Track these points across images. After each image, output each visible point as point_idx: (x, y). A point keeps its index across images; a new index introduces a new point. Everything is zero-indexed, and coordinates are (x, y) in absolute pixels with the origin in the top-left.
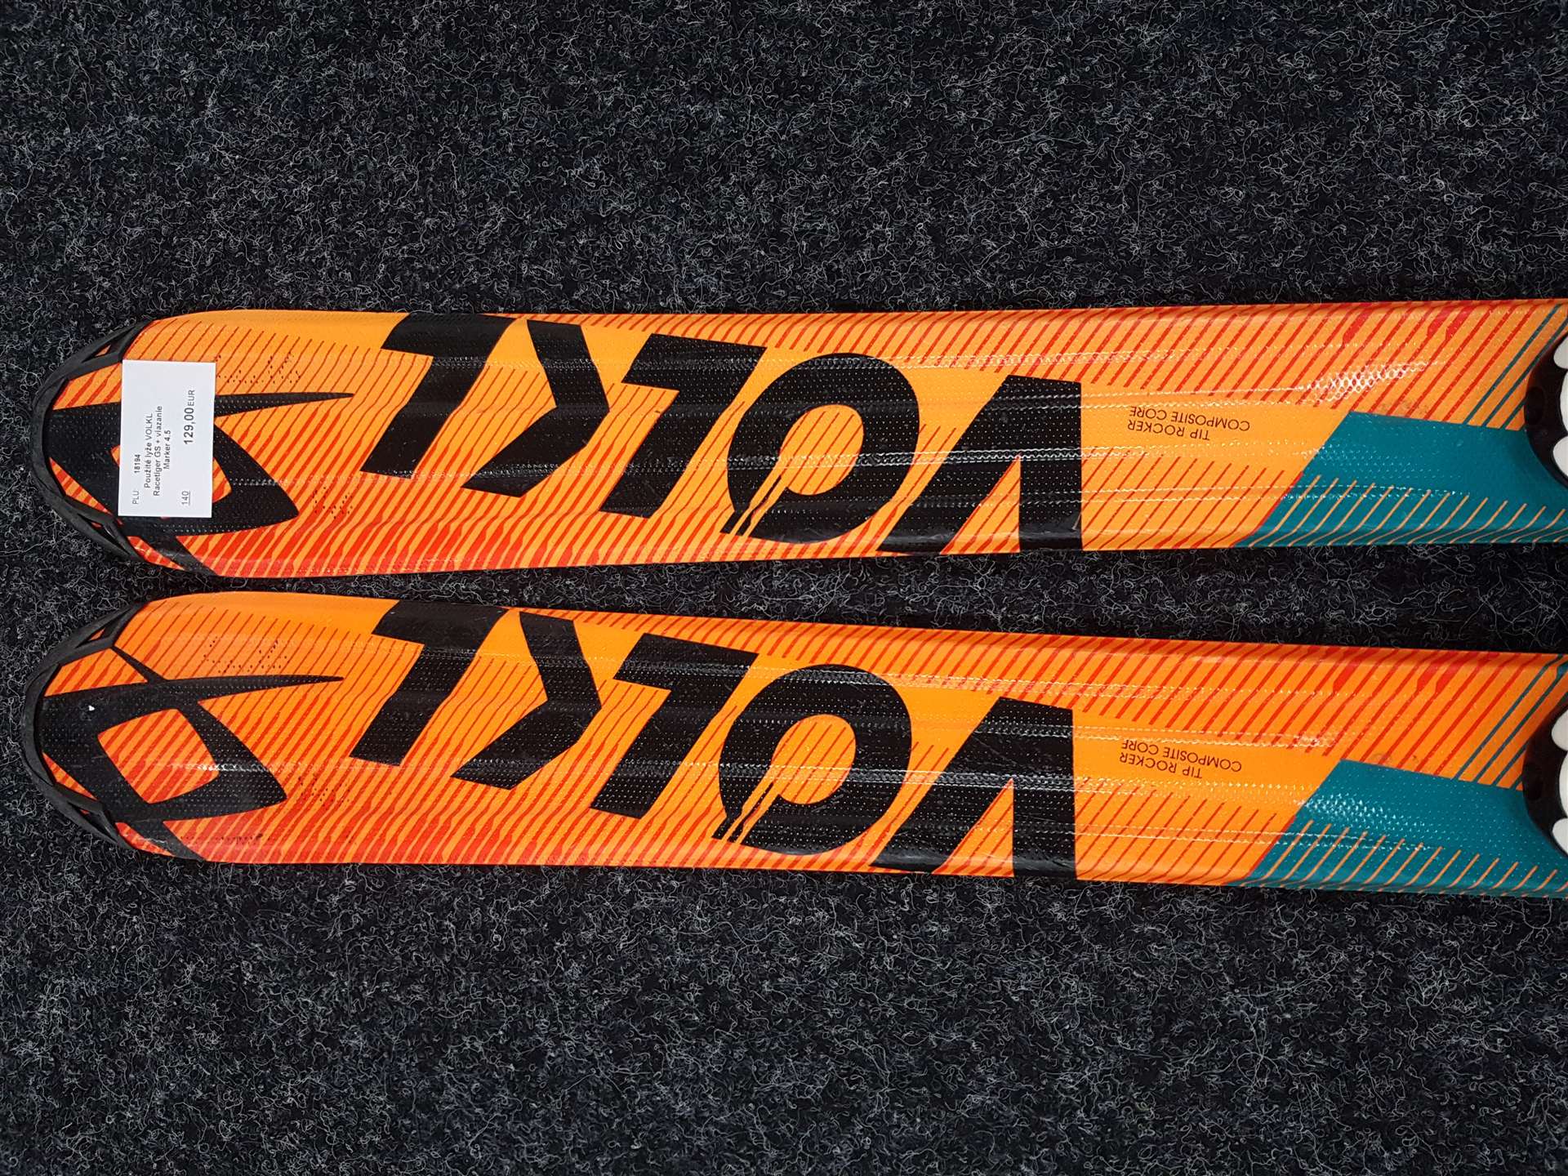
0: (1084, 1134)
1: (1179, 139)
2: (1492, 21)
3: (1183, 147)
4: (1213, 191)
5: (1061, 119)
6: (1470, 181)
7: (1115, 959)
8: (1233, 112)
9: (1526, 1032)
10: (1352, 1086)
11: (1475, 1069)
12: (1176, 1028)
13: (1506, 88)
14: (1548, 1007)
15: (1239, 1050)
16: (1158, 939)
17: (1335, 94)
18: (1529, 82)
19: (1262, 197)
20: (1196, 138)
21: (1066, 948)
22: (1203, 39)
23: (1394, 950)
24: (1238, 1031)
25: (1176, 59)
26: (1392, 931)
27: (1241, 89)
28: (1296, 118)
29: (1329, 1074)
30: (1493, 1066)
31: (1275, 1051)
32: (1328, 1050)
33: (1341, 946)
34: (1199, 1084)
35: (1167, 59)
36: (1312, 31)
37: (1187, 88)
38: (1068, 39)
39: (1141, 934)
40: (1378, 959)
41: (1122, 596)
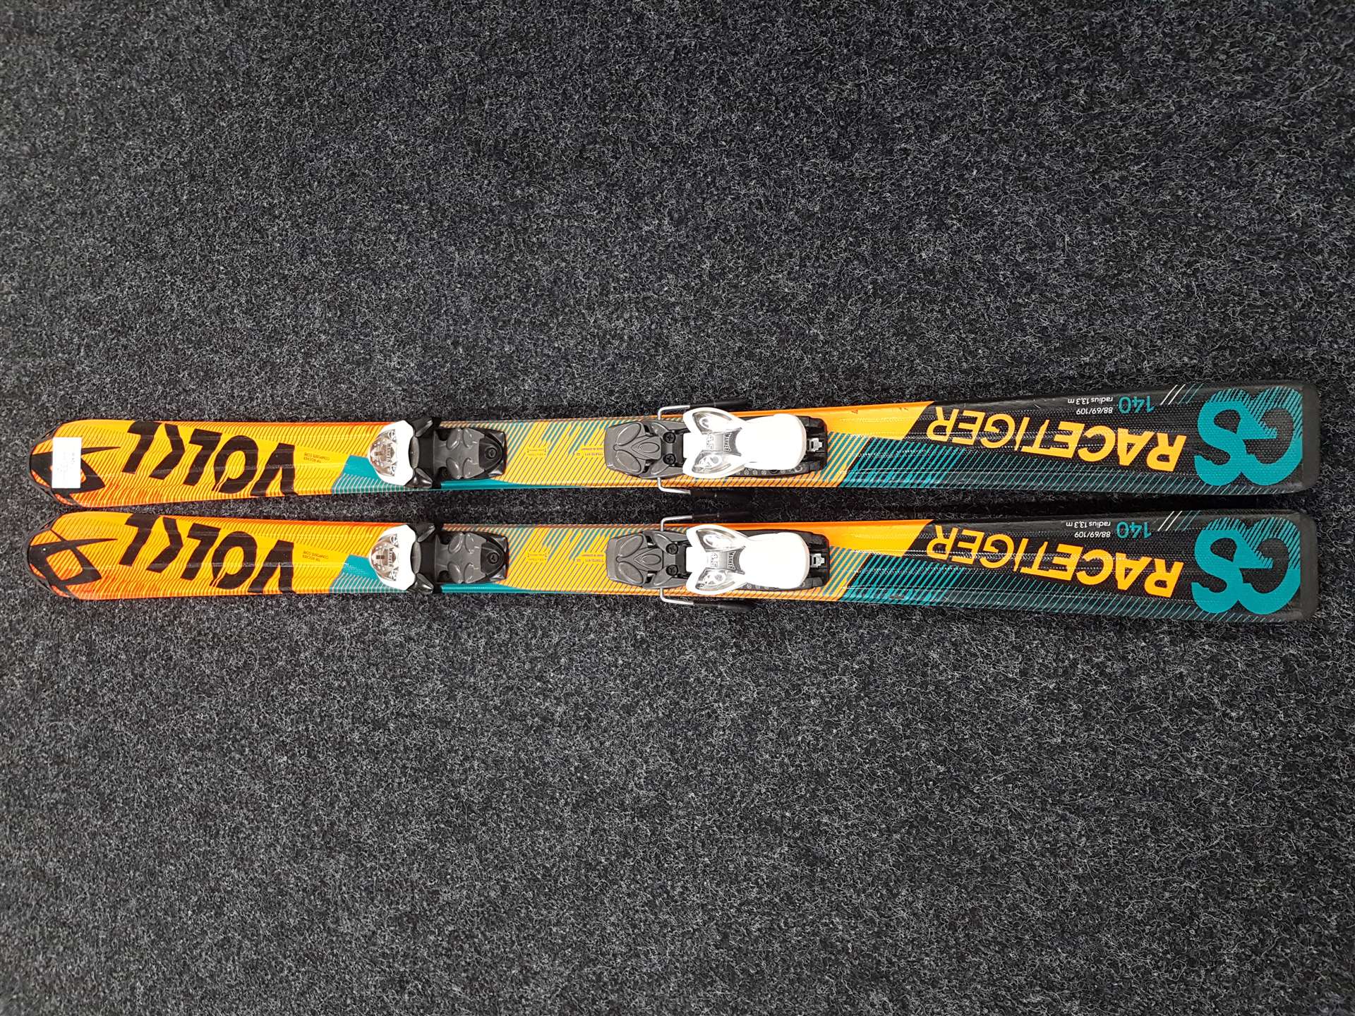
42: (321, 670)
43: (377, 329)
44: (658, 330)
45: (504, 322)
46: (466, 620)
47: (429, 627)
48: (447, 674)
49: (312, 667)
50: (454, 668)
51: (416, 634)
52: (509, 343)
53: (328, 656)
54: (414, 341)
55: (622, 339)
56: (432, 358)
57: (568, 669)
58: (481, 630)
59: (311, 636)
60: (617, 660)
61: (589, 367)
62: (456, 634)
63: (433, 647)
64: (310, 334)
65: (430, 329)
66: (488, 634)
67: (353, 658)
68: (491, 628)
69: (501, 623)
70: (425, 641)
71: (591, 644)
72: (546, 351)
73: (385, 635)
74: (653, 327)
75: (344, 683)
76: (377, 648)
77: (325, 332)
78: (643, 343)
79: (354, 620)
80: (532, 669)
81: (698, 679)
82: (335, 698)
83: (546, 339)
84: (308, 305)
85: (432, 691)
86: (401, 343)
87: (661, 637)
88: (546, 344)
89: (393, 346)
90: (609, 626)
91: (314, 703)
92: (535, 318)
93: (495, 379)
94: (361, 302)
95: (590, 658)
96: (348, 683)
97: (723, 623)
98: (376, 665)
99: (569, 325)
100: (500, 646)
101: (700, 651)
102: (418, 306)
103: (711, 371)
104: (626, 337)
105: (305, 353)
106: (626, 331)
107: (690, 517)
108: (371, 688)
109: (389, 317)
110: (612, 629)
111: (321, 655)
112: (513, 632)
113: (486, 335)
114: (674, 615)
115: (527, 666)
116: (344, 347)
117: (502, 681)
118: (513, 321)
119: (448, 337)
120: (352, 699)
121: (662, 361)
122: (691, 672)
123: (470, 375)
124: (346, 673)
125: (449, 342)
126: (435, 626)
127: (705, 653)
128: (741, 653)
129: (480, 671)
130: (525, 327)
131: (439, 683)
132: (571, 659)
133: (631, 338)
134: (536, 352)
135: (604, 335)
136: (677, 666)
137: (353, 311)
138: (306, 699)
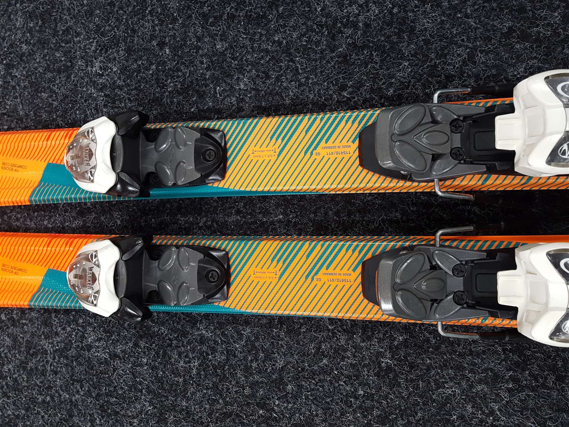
0: (10, 385)
1: (32, 79)
2: (107, 40)
3: (33, 81)
4: (39, 95)
5: (4, 74)
6: (101, 90)
7: (16, 331)
8: (45, 70)
9: (114, 351)
10: (73, 369)
11: (102, 363)
12: (31, 352)
13: (109, 61)
14: (119, 344)
15: (46, 358)
16: (26, 324)
17: (69, 64)
18: (115, 59)
19: (51, 96)
20: (36, 78)
21: (5, 328)
22: (38, 49)
23: (82, 327)
24: (45, 352)
25: (31, 54)
26: (81, 321)
27: (46, 63)
28: (59, 72)
29: (67, 365)
30: (106, 362)
31: (54, 358)
32: (67, 358)
33: (69, 326)
34: (36, 368)
35: (30, 54)
36: (64, 45)
37: (34, 63)
38: (6, 49)
39: (22, 323)
40: (78, 329)
41: (18, 220)
42: (25, 384)
43: (78, 34)
44: (402, 14)
45: (215, 18)
46: (176, 339)
47: (136, 345)
48: (157, 395)
49: (15, 380)
50: (164, 389)
51: (122, 351)
52: (221, 40)
53: (31, 369)
54: (117, 45)
55: (355, 26)
56: (136, 61)
57: (296, 397)
58: (193, 350)
59: (14, 348)
60: (356, 390)
61: (316, 60)
62: (165, 353)
63: (141, 365)
64: (11, 46)
65: (134, 31)
66: (202, 354)
67: (56, 373)
68: (204, 348)
69: (216, 342)
70: (132, 359)
71: (324, 371)
72: (264, 46)
73: (89, 351)
74: (395, 10)
75: (48, 398)
76: (80, 364)
77: (27, 43)
78: (382, 29)
79: (57, 334)
80: (253, 395)
81: (462, 417)
82: (39, 413)
83: (264, 32)
84: (9, 16)
85: (141, 413)
86: (104, 48)
87: (412, 366)
88: (264, 38)
89: (95, 51)
90: (345, 350)
91: (17, 417)
92: (251, 11)
93: (205, 79)
94: (63, 9)
95: (323, 387)
96: (52, 397)
97: (496, 352)
98: (80, 381)
99: (290, 16)
100: (215, 368)
101: (464, 384)
102: (121, 8)
103: (471, 57)
104: (361, 24)
105: (6, 65)
106: (361, 18)
107: (471, 228)
108: (76, 406)
109: (90, 22)
110: (349, 354)
111: (24, 368)
112: (230, 353)
113: (195, 32)
114: (428, 341)
115: (247, 391)
116: (45, 56)
117: (219, 407)
118: (225, 16)
119: (153, 37)
120: (55, 415)
121: (408, 49)
122: (454, 409)
123: (178, 77)
124: (50, 388)
125: (154, 43)
126: (142, 344)
127: (471, 387)
128: (521, 389)
129: (193, 394)
130: (240, 22)
131: (147, 404)
132: (300, 387)
133: (367, 26)
134: (252, 48)
135: (335, 24)
136: (434, 401)
137: (55, 19)
138: (10, 412)
